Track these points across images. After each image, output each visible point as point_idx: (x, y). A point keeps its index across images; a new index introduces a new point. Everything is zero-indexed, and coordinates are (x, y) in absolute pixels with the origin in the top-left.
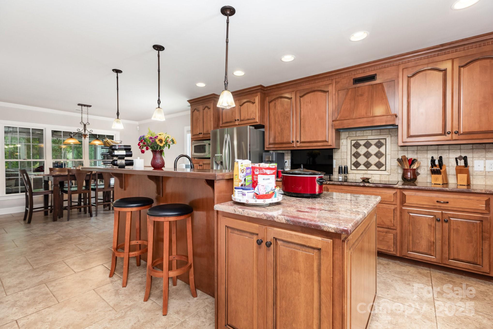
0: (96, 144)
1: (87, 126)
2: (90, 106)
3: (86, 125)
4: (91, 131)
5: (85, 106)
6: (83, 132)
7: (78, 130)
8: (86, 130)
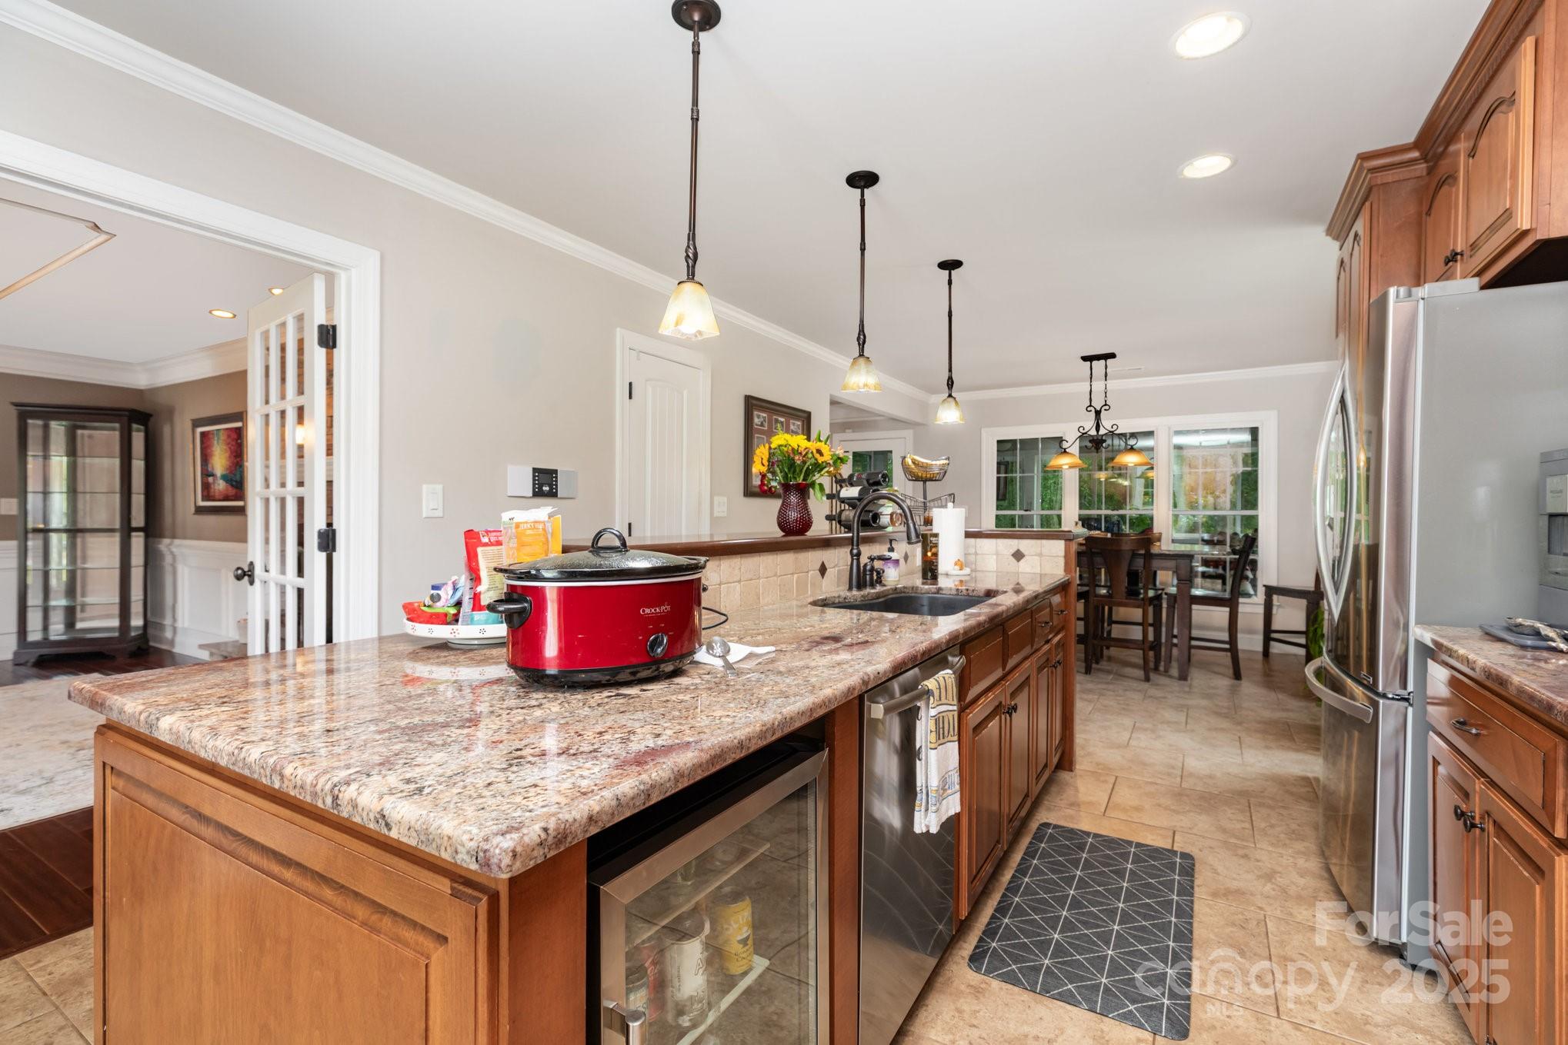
0: (1130, 465)
1: (1103, 414)
2: (1112, 356)
3: (1100, 411)
4: (1115, 427)
5: (1098, 357)
6: (1093, 432)
7: (1081, 429)
8: (1101, 427)
